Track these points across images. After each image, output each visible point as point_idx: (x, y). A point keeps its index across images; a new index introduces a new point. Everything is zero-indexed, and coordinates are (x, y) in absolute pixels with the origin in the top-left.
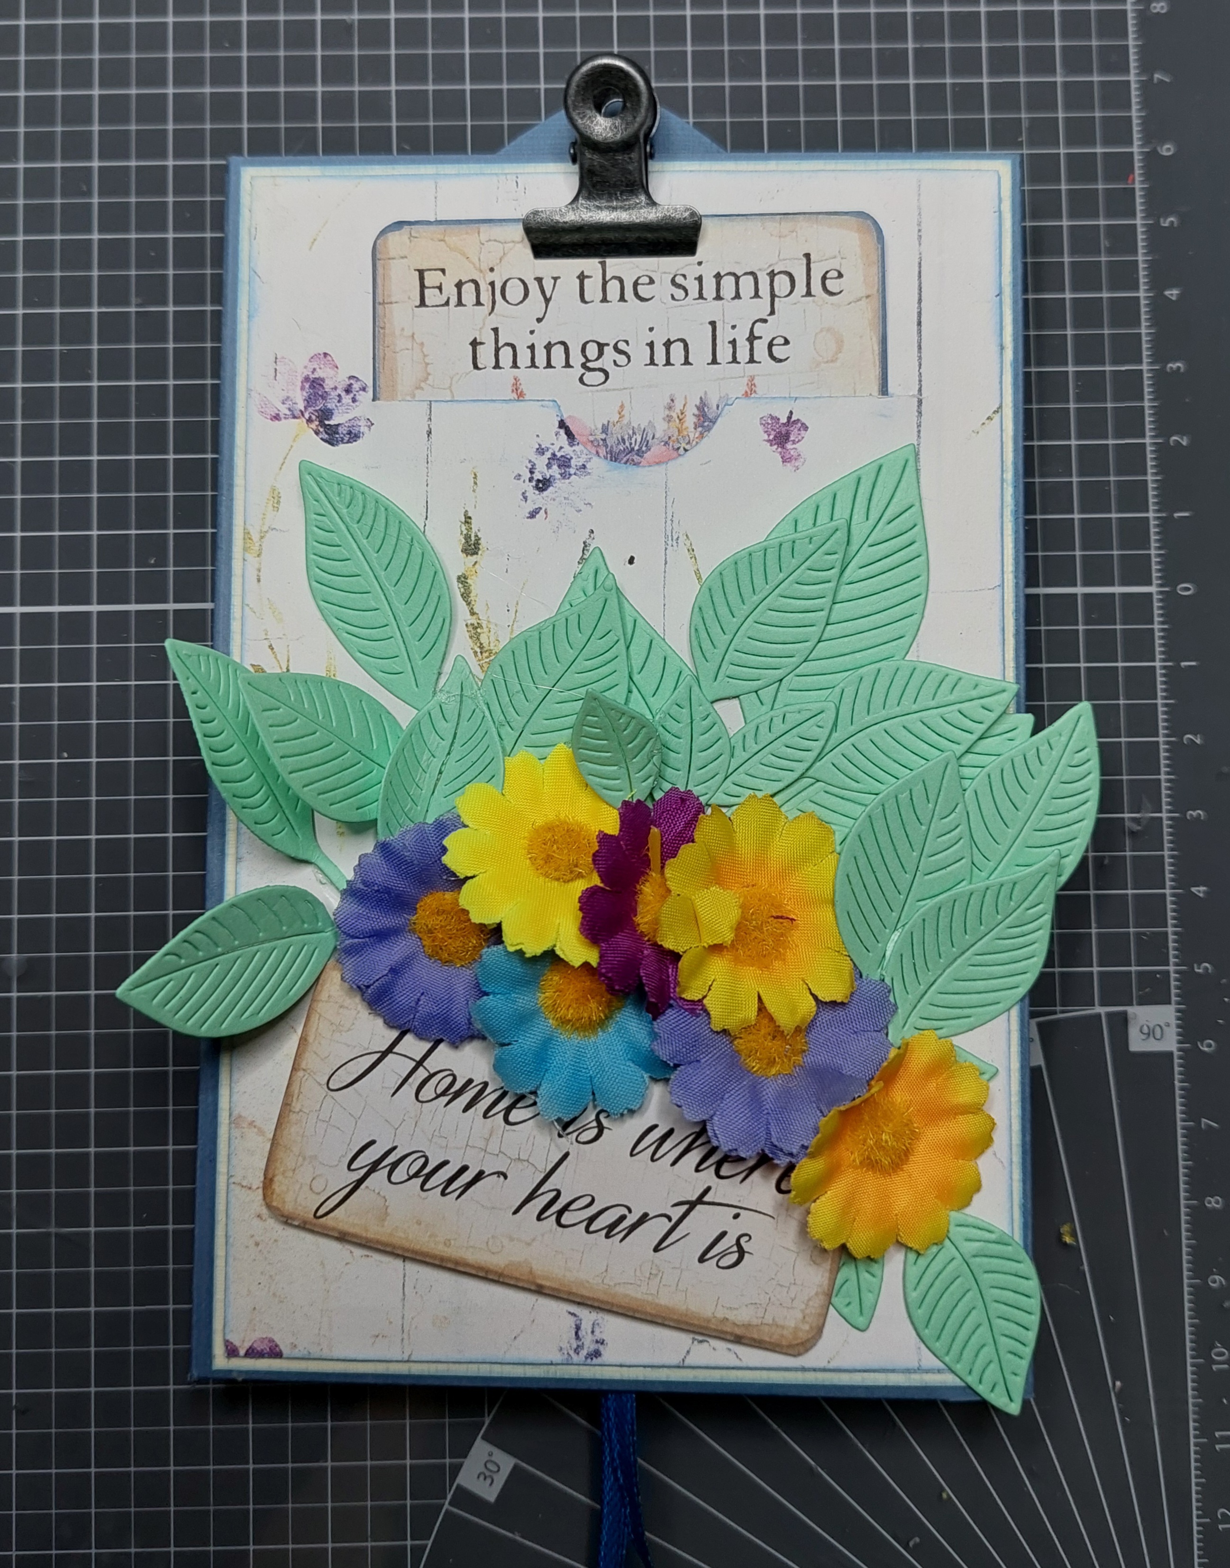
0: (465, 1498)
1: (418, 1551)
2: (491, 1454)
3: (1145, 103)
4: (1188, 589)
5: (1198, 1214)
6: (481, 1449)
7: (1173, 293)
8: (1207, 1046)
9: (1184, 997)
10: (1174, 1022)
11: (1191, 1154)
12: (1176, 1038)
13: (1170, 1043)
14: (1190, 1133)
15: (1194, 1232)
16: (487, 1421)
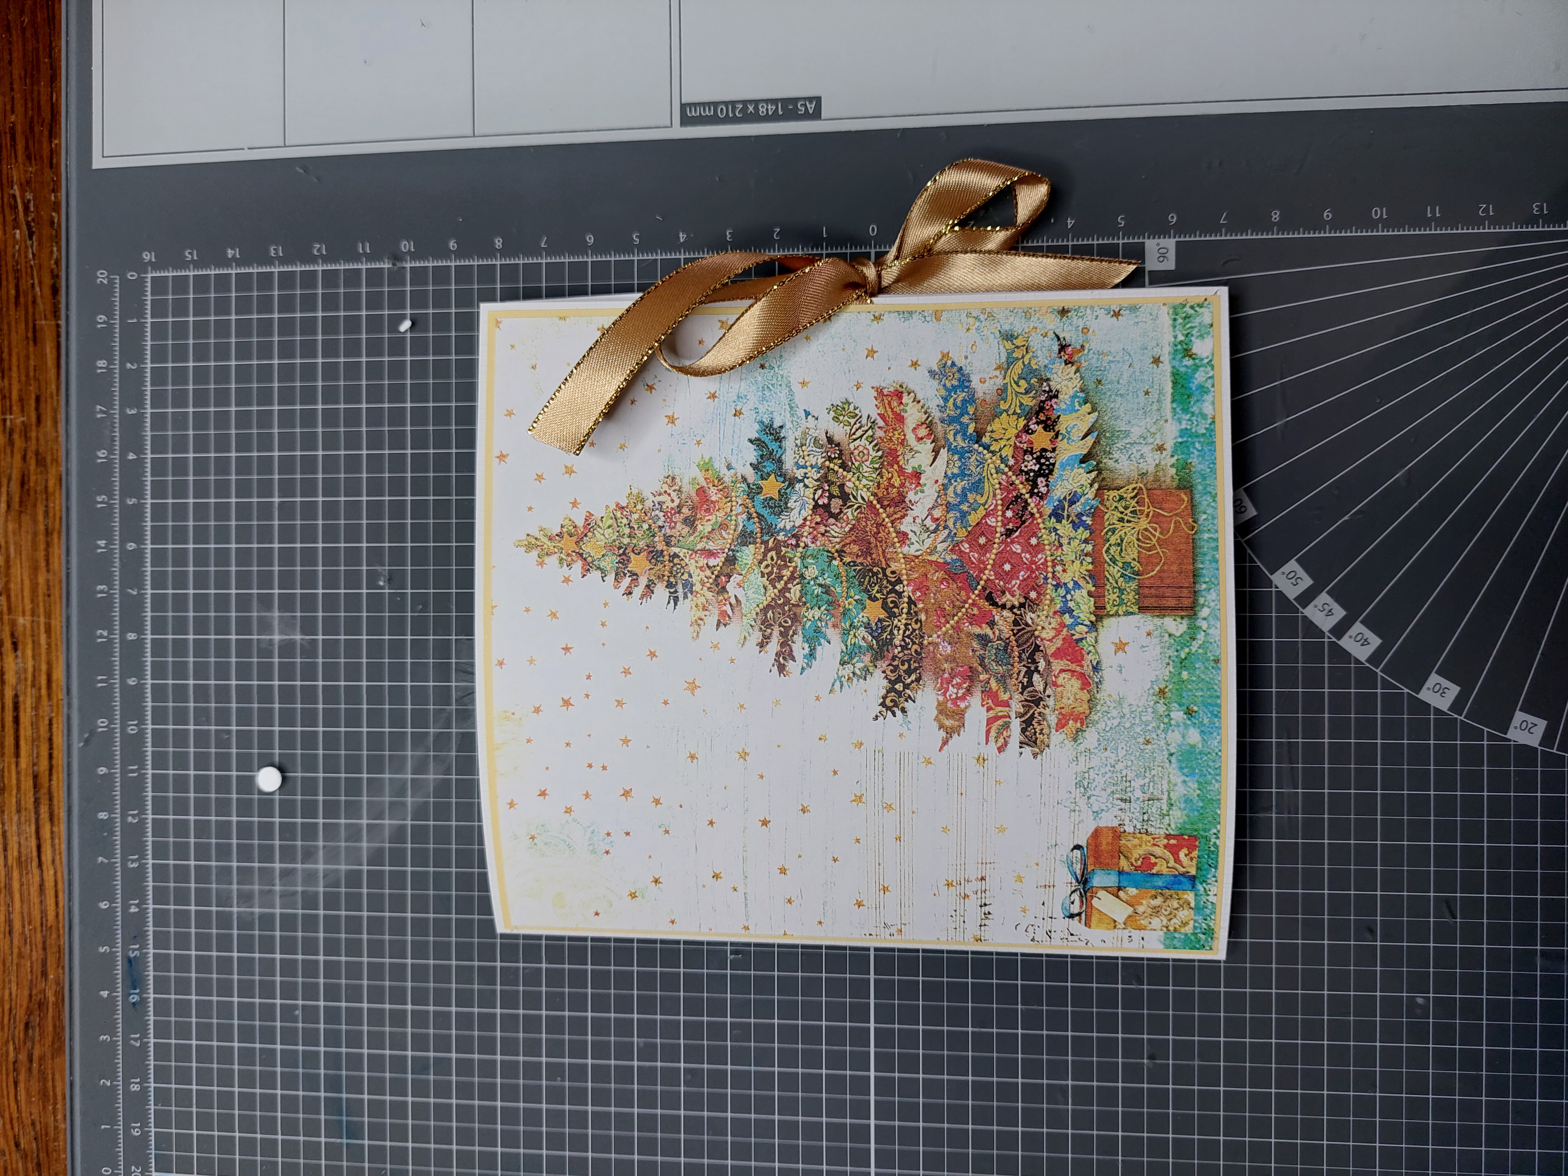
0: (1457, 706)
1: (1491, 737)
2: (1429, 689)
3: (561, 253)
4: (873, 229)
5: (1283, 226)
6: (1425, 695)
7: (682, 237)
8: (1173, 219)
9: (1141, 234)
10: (1156, 241)
11: (1244, 231)
12: (1167, 240)
13: (1170, 243)
14: (1230, 231)
15: (1295, 229)
16: (1406, 690)
